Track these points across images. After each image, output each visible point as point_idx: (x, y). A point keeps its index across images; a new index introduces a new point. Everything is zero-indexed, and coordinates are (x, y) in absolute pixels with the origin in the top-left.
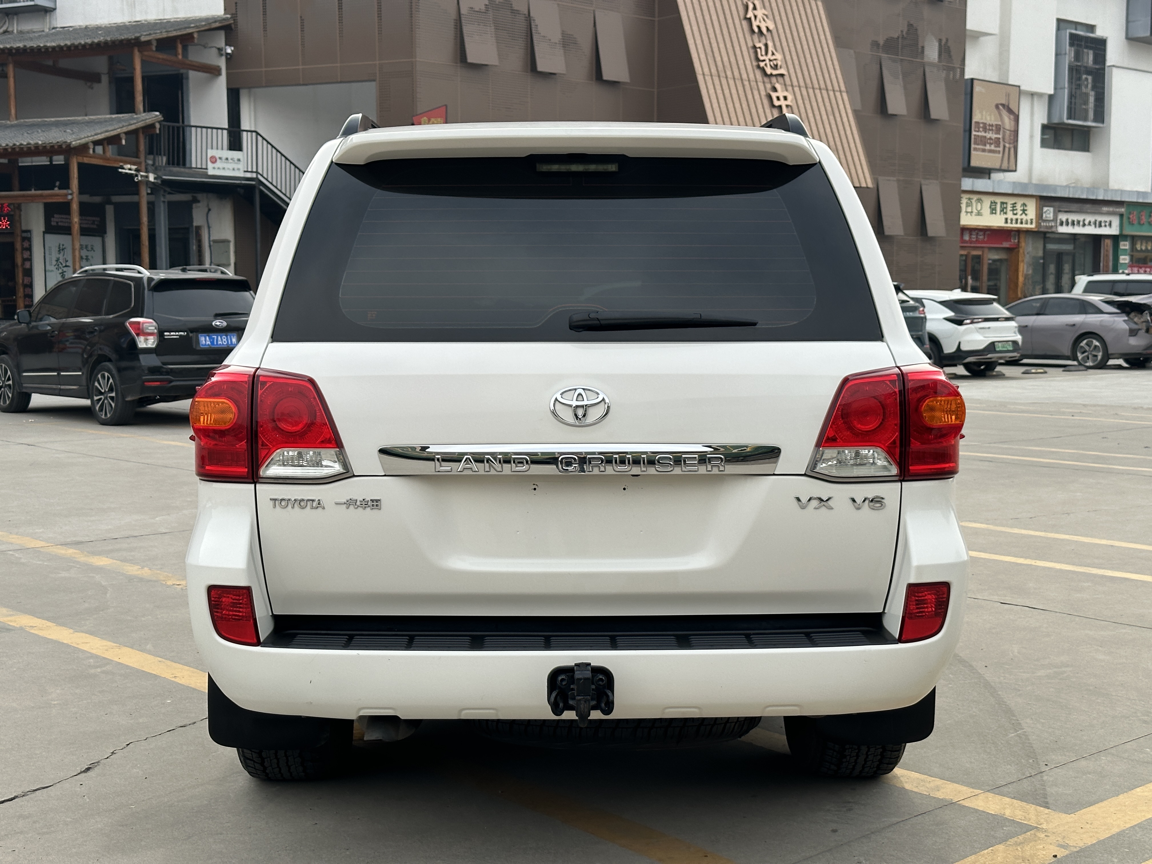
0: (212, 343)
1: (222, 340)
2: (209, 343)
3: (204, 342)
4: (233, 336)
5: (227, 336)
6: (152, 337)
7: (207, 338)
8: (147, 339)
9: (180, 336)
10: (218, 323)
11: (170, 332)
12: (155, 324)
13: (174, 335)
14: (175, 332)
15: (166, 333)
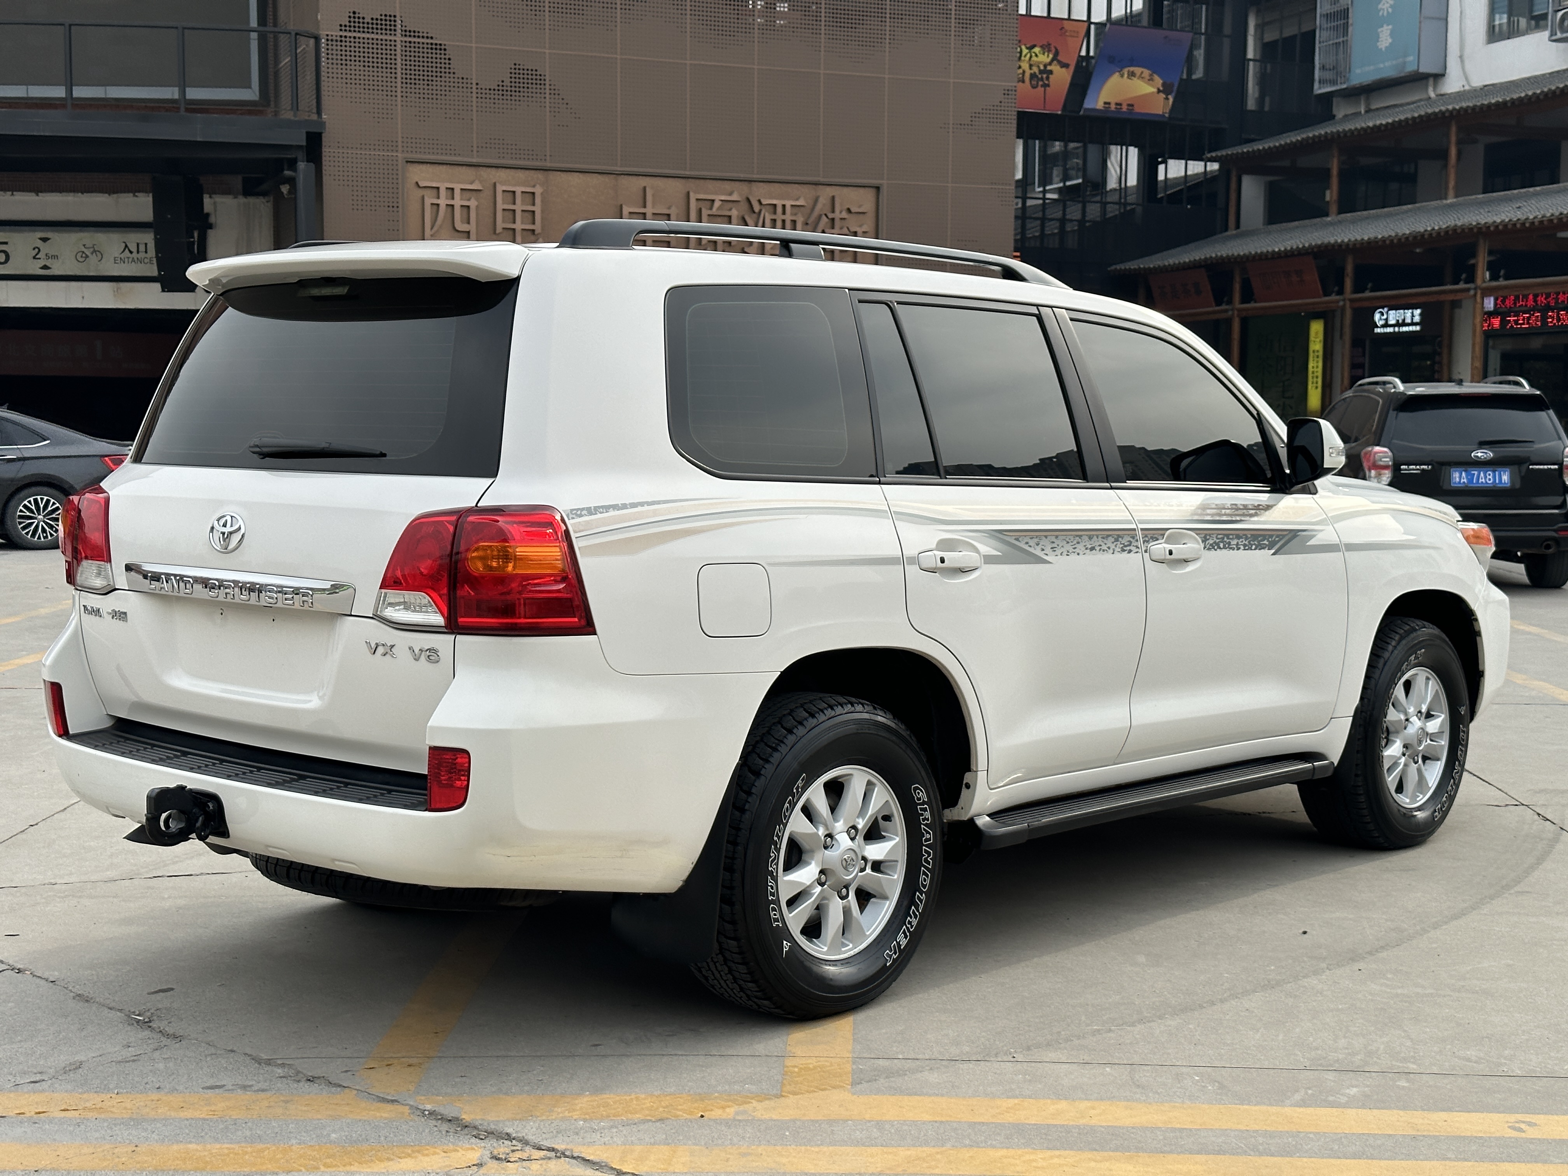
0: (1470, 480)
1: (1486, 477)
2: (1465, 480)
3: (1458, 480)
4: (1505, 472)
5: (1494, 472)
6: (1386, 472)
7: (1464, 474)
8: (1380, 475)
9: (1423, 470)
10: (1480, 454)
11: (1408, 465)
12: (1390, 454)
13: (1414, 469)
14: (1416, 465)
15: (1402, 467)
